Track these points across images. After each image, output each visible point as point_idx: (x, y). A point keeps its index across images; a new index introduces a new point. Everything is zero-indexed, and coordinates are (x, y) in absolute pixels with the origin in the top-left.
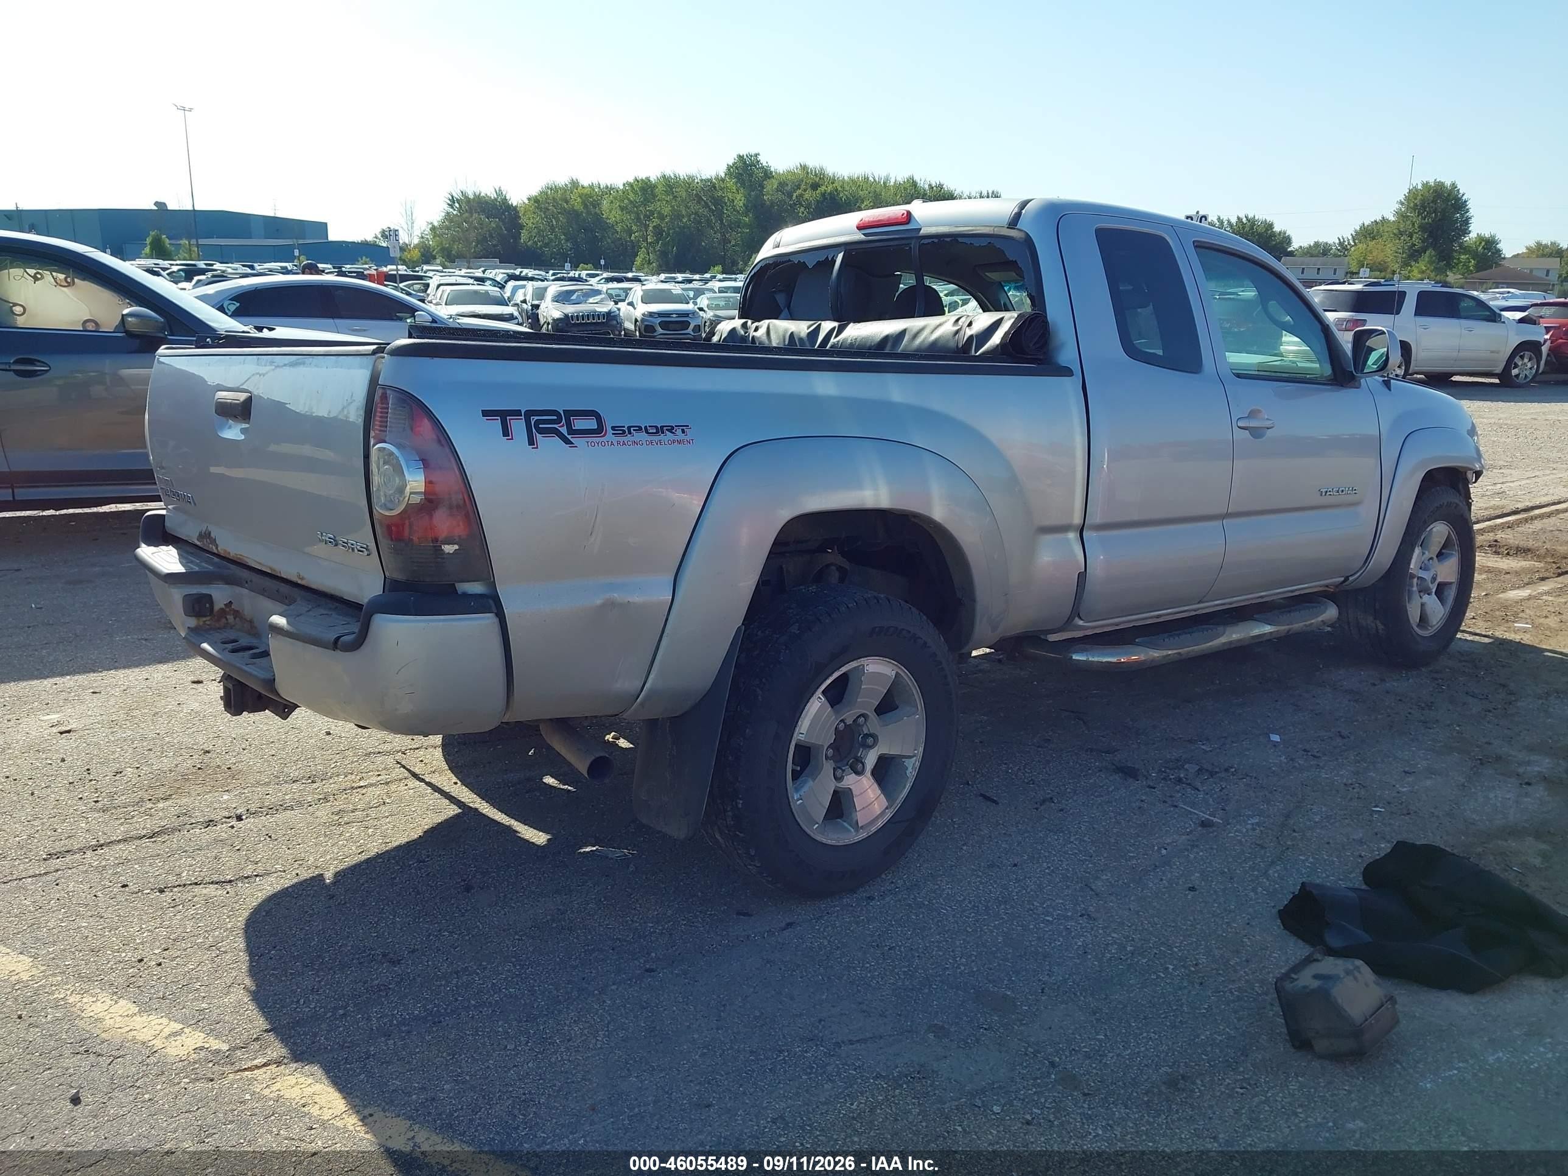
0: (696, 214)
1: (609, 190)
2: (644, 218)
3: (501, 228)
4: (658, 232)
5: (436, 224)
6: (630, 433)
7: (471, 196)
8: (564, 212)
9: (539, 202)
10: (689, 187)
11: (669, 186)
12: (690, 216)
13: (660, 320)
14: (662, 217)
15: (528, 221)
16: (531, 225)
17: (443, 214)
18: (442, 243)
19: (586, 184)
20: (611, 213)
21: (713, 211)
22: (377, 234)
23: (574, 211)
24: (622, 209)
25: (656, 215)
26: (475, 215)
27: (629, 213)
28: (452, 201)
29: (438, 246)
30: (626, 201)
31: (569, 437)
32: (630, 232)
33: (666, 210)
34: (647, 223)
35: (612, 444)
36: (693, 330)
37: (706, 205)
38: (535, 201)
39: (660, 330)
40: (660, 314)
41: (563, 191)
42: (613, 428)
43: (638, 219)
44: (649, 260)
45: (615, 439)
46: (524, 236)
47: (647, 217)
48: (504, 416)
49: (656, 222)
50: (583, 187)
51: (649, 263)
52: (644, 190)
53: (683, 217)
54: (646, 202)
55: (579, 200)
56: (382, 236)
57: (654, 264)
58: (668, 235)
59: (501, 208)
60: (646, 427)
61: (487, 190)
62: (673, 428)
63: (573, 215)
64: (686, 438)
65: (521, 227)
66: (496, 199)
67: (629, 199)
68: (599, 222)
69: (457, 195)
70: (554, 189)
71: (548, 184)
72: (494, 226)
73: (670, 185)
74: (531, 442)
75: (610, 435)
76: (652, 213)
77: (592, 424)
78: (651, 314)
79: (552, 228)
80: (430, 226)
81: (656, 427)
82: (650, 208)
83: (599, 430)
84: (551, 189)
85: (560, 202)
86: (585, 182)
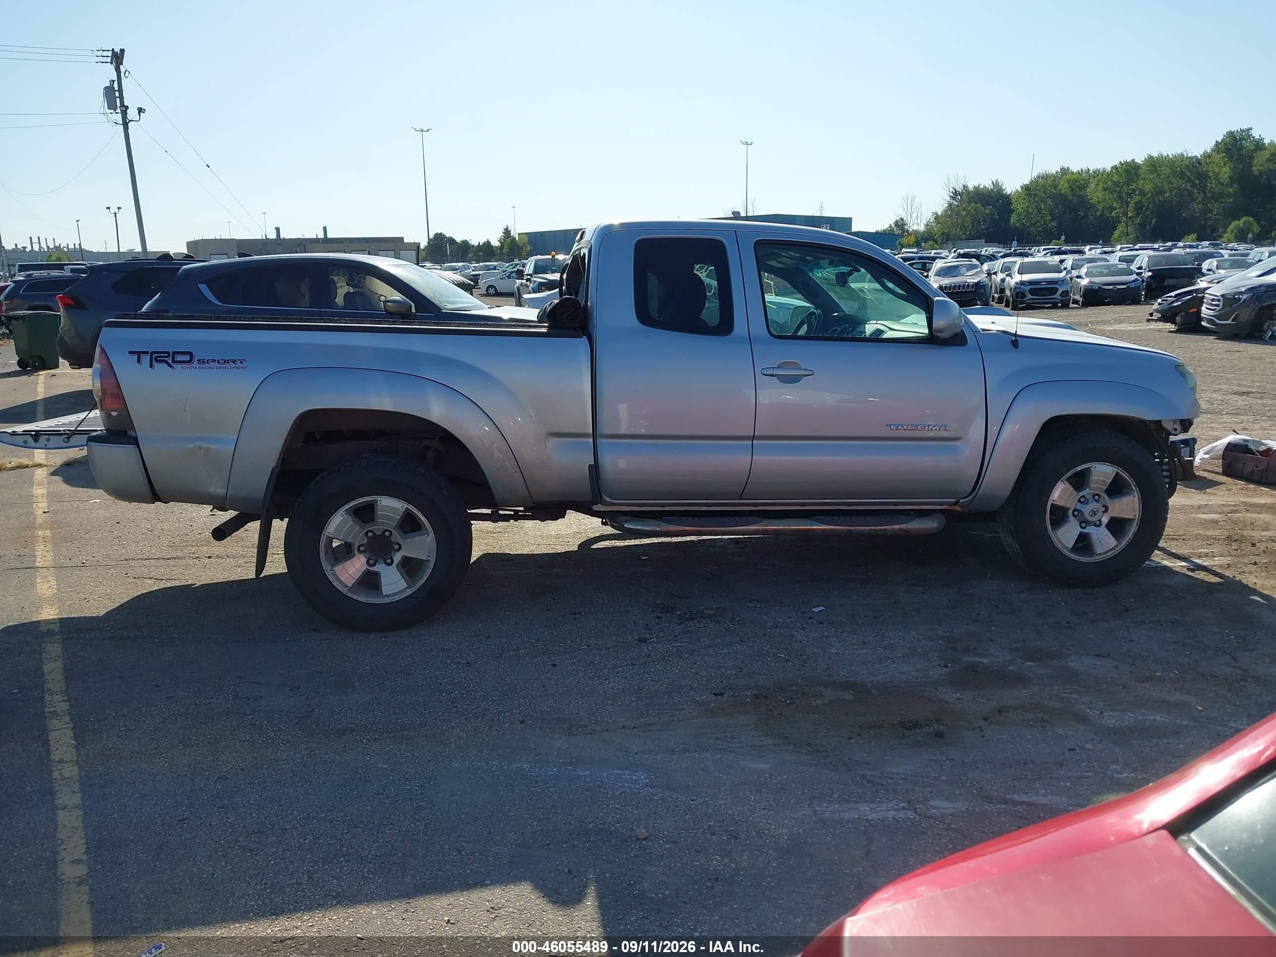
0: (1178, 188)
1: (1097, 174)
2: (1126, 196)
3: (994, 213)
4: (1139, 206)
5: (940, 213)
6: (208, 362)
7: (971, 188)
8: (1053, 197)
9: (1028, 190)
10: (1174, 165)
11: (1154, 166)
12: (1172, 191)
13: (1030, 287)
14: (1143, 193)
15: (1019, 207)
16: (1020, 210)
17: (946, 205)
18: (942, 229)
19: (1075, 171)
20: (1095, 194)
21: (1196, 185)
22: (892, 224)
23: (1061, 195)
24: (1105, 189)
25: (1137, 193)
26: (973, 205)
27: (1111, 193)
28: (955, 194)
29: (939, 231)
30: (1110, 183)
31: (172, 364)
32: (1112, 209)
33: (1148, 187)
34: (1129, 200)
35: (196, 368)
36: (1060, 295)
37: (1190, 180)
38: (1026, 188)
39: (1030, 296)
40: (1031, 283)
41: (1052, 178)
42: (198, 360)
43: (1120, 197)
44: (1127, 233)
45: (198, 366)
46: (1013, 219)
47: (1129, 195)
48: (139, 354)
49: (1137, 198)
50: (1073, 173)
51: (1127, 235)
52: (1129, 170)
53: (1165, 192)
54: (1130, 181)
55: (1067, 184)
56: (896, 226)
57: (1131, 236)
58: (1147, 209)
59: (996, 196)
60: (218, 360)
61: (986, 183)
62: (235, 360)
63: (1060, 199)
64: (243, 366)
65: (1012, 211)
66: (992, 190)
67: (1112, 181)
68: (1084, 203)
69: (959, 188)
70: (1045, 177)
71: (1040, 174)
72: (988, 212)
73: (1155, 164)
74: (151, 366)
75: (196, 364)
76: (1134, 191)
77: (187, 358)
78: (1022, 283)
79: (1040, 211)
80: (935, 215)
81: (225, 360)
82: (1132, 187)
83: (190, 361)
84: (1042, 178)
85: (1049, 188)
86: (1075, 169)
